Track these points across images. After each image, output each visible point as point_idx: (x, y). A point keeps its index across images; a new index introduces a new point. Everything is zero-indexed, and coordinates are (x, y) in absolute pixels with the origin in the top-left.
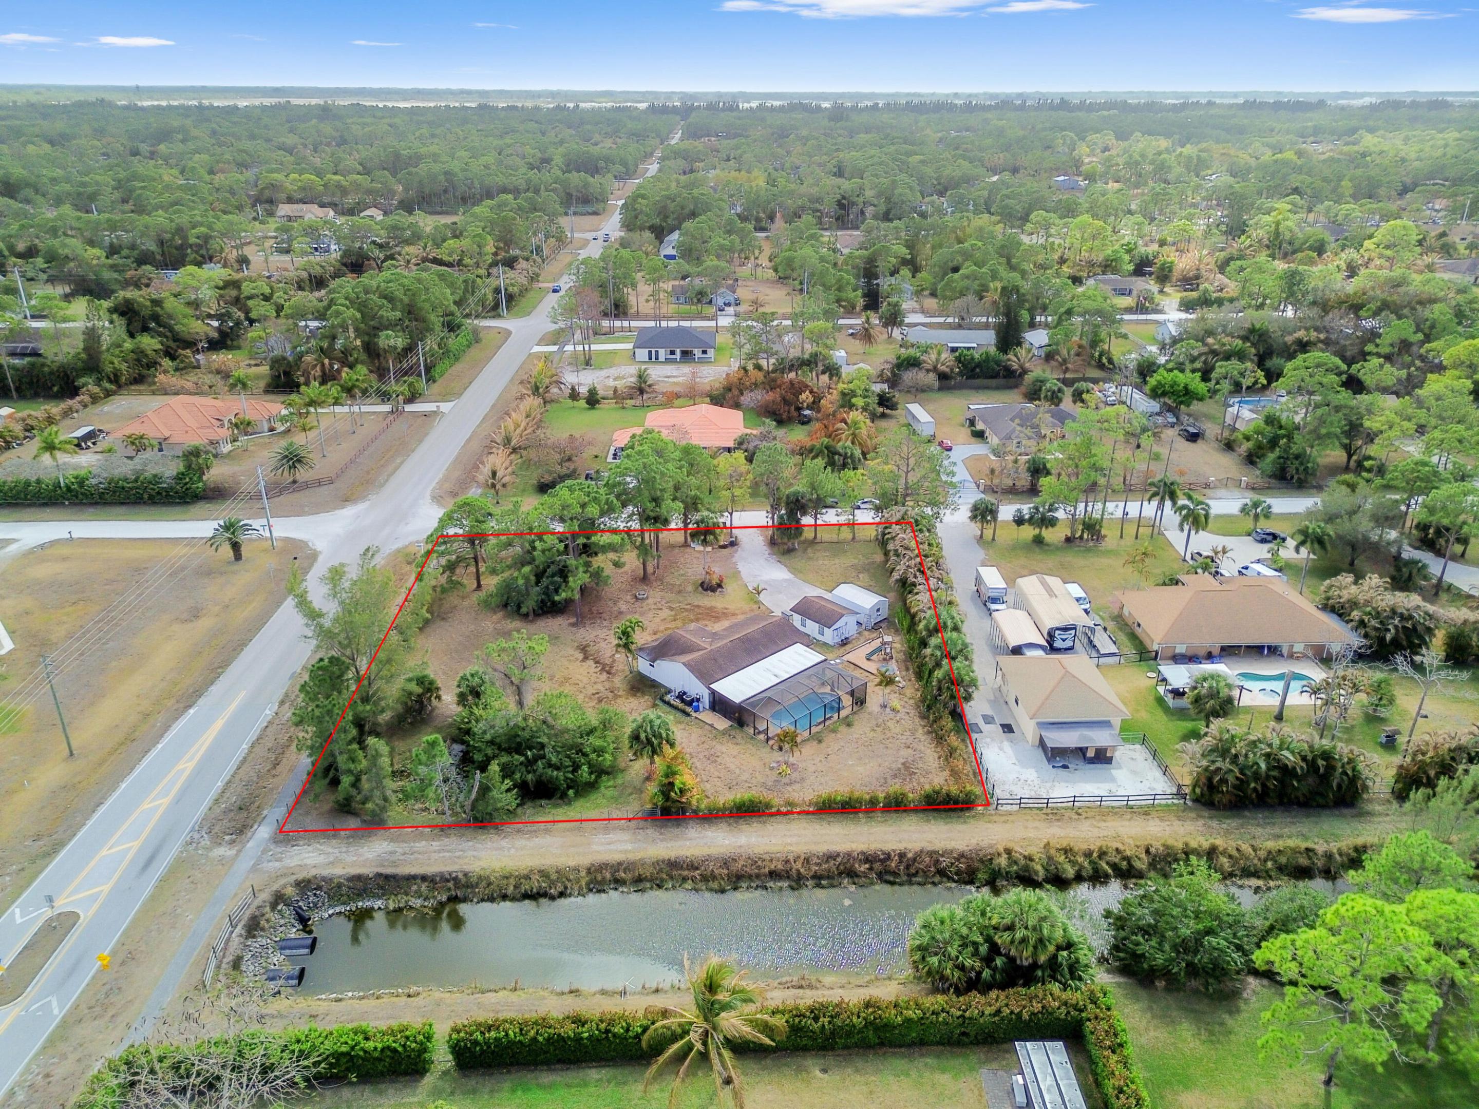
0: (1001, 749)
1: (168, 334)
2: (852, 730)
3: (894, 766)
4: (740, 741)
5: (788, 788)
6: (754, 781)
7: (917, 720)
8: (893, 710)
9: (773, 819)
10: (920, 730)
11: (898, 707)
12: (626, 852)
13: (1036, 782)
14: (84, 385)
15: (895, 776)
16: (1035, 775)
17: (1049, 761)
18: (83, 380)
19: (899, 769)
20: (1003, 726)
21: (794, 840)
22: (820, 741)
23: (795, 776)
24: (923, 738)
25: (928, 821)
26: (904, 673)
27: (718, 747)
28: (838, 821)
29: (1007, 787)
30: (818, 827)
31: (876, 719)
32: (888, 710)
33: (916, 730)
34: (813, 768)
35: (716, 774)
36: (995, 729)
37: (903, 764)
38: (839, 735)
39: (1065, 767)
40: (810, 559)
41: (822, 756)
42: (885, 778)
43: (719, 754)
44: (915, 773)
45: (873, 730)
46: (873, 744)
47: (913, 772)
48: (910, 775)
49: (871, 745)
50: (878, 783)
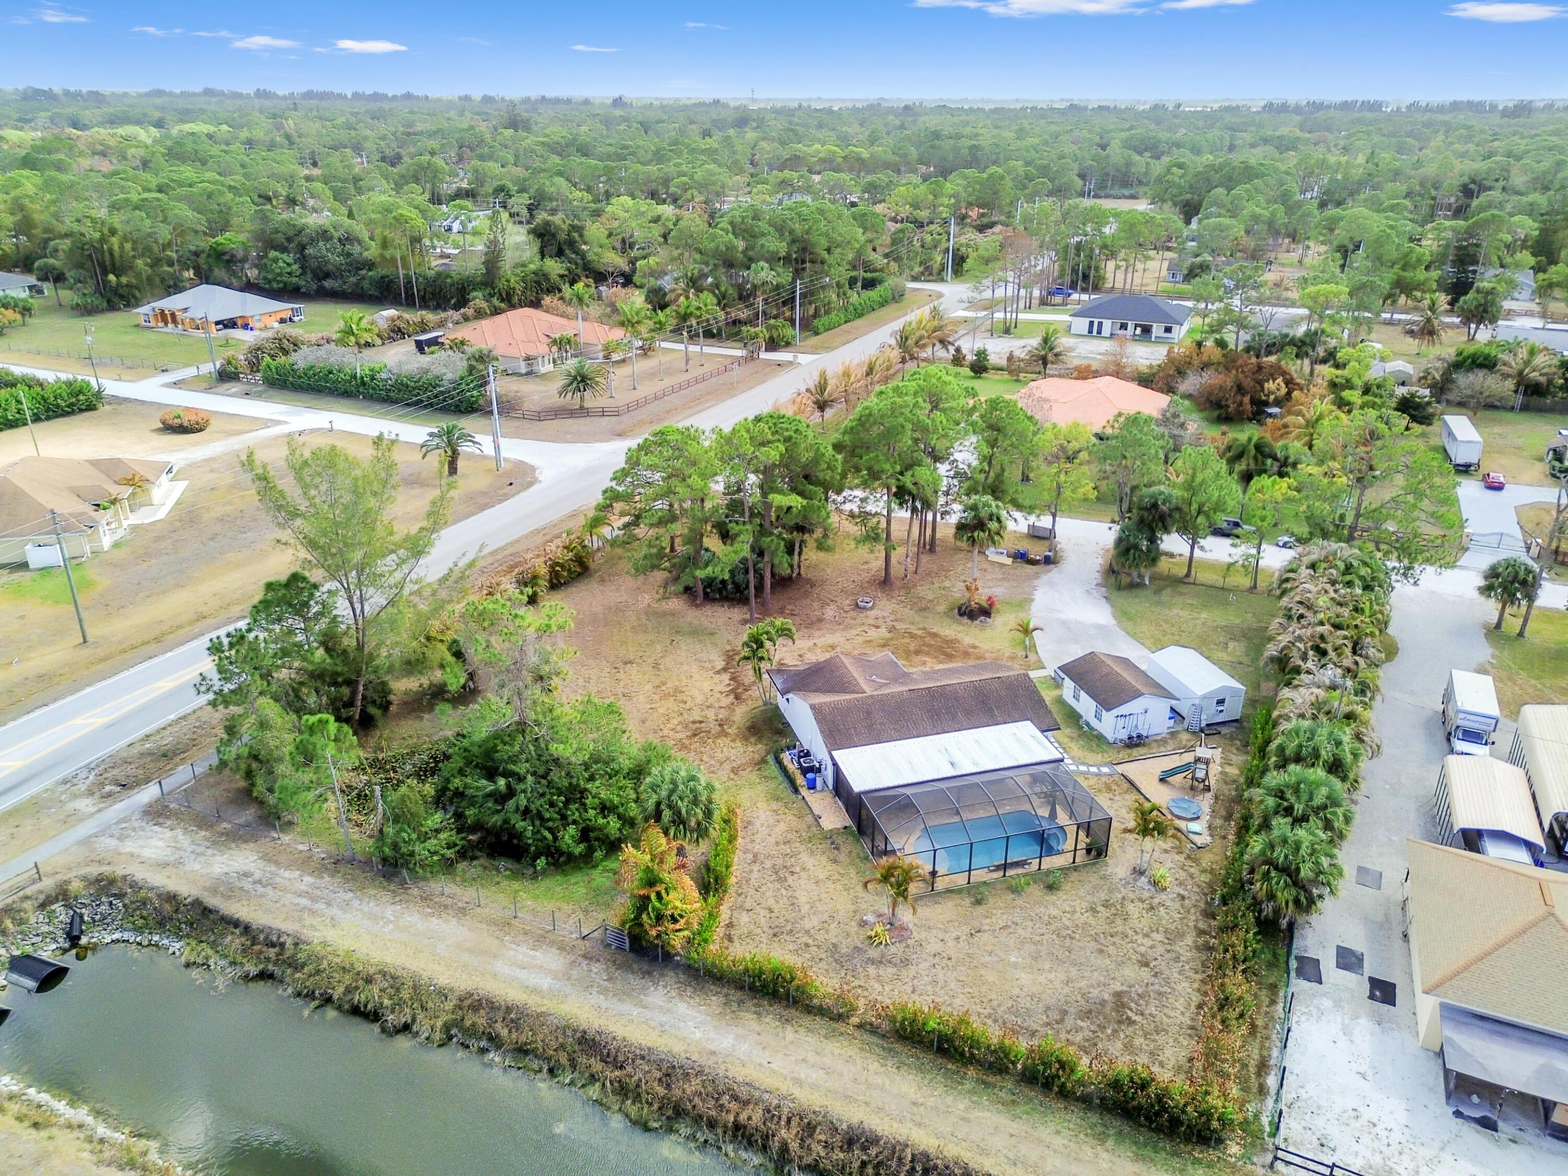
0: (1346, 1031)
1: (580, 261)
2: (1052, 898)
3: (1095, 992)
4: (842, 857)
5: (872, 970)
6: (821, 937)
7: (1194, 917)
8: (1155, 884)
9: (807, 1020)
10: (1189, 940)
11: (1168, 881)
12: (535, 991)
13: (1396, 1136)
14: (474, 298)
15: (1087, 1014)
16: (1402, 1117)
17: (1448, 1097)
18: (475, 294)
19: (1103, 1003)
20: (1375, 983)
21: (815, 1076)
22: (978, 902)
23: (896, 949)
24: (1186, 955)
25: (1102, 1138)
26: (1218, 822)
27: (805, 857)
28: (920, 1069)
29: (1319, 1122)
30: (875, 1066)
31: (1111, 891)
32: (1144, 879)
33: (1181, 936)
34: (934, 947)
35: (771, 902)
36: (1355, 983)
37: (1118, 995)
38: (1020, 902)
39: (1487, 1124)
40: (1159, 603)
41: (966, 929)
42: (1065, 1012)
43: (798, 869)
44: (1131, 1022)
45: (1093, 910)
46: (1077, 936)
47: (1128, 1018)
48: (1120, 1022)
49: (1072, 938)
50: (1044, 1017)
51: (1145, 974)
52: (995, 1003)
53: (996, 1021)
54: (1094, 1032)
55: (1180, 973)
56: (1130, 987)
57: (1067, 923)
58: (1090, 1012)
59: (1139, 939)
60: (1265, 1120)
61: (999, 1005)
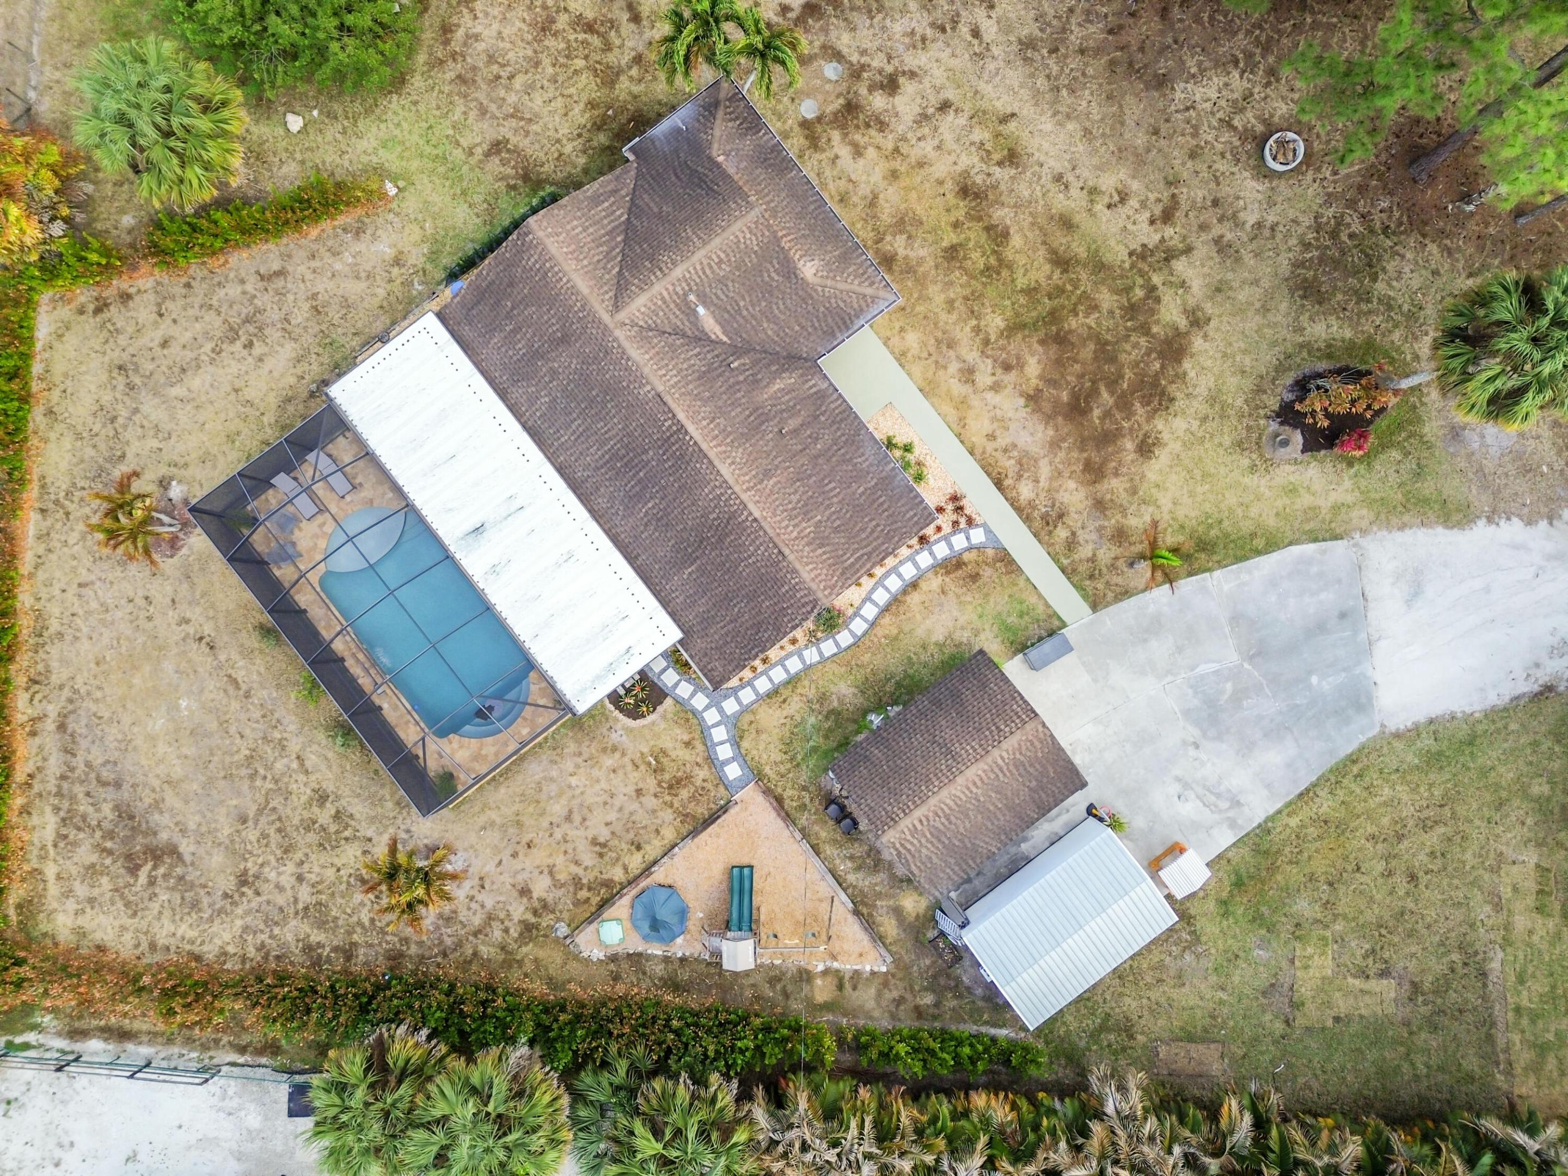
24: (287, 935)
41: (208, 629)
42: (118, 785)
43: (258, 349)
44: (133, 870)
45: (322, 798)
46: (258, 783)
47: (138, 867)
48: (129, 857)
49: (253, 777)
50: (100, 761)
51: (227, 883)
52: (99, 694)
53: (71, 701)
54: (99, 825)
55: (246, 929)
56: (193, 864)
57: (279, 766)
58: (132, 817)
59: (290, 868)
60: (31, 1037)
61: (96, 701)
